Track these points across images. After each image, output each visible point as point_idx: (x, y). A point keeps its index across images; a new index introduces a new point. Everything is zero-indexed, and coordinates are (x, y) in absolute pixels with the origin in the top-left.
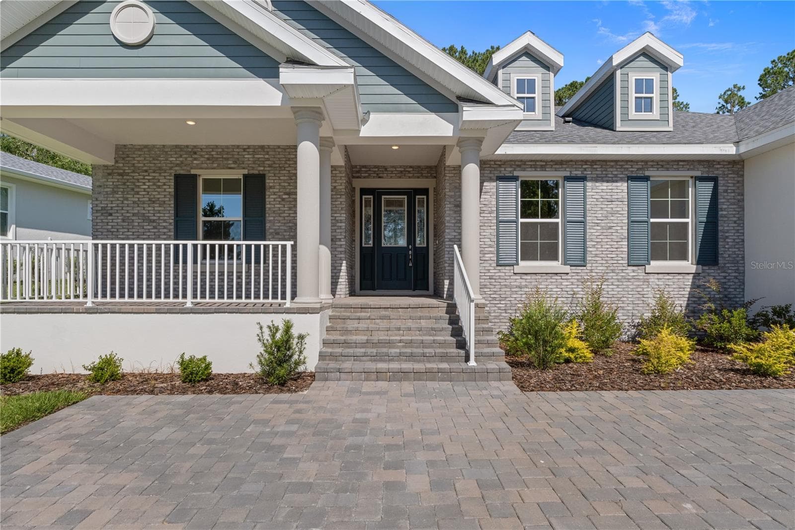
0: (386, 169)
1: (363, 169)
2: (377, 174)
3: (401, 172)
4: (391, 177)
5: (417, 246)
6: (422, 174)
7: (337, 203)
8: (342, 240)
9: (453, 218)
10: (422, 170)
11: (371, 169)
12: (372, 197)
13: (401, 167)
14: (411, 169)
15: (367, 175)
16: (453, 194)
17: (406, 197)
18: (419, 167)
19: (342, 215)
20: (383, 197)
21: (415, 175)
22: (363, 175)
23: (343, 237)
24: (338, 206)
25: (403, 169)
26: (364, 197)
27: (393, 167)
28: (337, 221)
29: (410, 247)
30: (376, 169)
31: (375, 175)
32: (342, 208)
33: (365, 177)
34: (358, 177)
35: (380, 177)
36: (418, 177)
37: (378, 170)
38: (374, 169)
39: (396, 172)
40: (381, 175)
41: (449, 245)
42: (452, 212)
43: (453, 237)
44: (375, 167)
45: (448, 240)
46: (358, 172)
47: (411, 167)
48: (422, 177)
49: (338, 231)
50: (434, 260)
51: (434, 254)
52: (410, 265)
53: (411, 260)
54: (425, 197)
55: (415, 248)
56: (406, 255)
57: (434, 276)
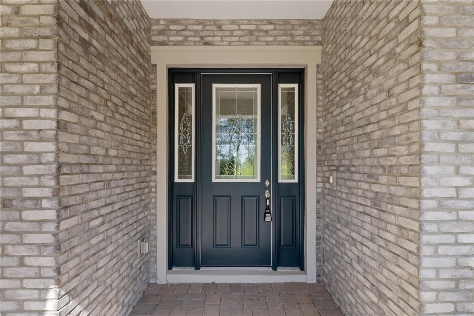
0: (219, 27)
1: (172, 27)
2: (202, 37)
3: (251, 32)
4: (230, 43)
5: (280, 181)
6: (292, 36)
7: (24, 68)
8: (45, 203)
9: (451, 124)
10: (293, 29)
11: (190, 27)
12: (192, 85)
13: (249, 22)
14: (271, 27)
15: (180, 38)
16: (450, 33)
17: (258, 86)
18: (287, 22)
19: (44, 113)
20: (215, 86)
21: (280, 39)
22: (172, 38)
23: (48, 192)
24: (27, 79)
25: (253, 27)
26: (177, 86)
27: (234, 22)
28: (27, 133)
29: (267, 183)
30: (200, 27)
31: (198, 39)
32: (43, 86)
33: (176, 44)
34: (161, 44)
35: (206, 44)
36: (285, 43)
37: (204, 29)
38: (196, 27)
39: (239, 33)
40: (210, 39)
41: (437, 222)
42: (448, 102)
43: (452, 193)
44: (199, 22)
45: (432, 204)
46: (162, 33)
47: (270, 22)
48: (293, 40)
49: (28, 170)
50: (318, 212)
51: (318, 201)
52: (268, 218)
53: (268, 208)
54: (296, 86)
55: (277, 185)
56: (258, 199)
57: (318, 244)
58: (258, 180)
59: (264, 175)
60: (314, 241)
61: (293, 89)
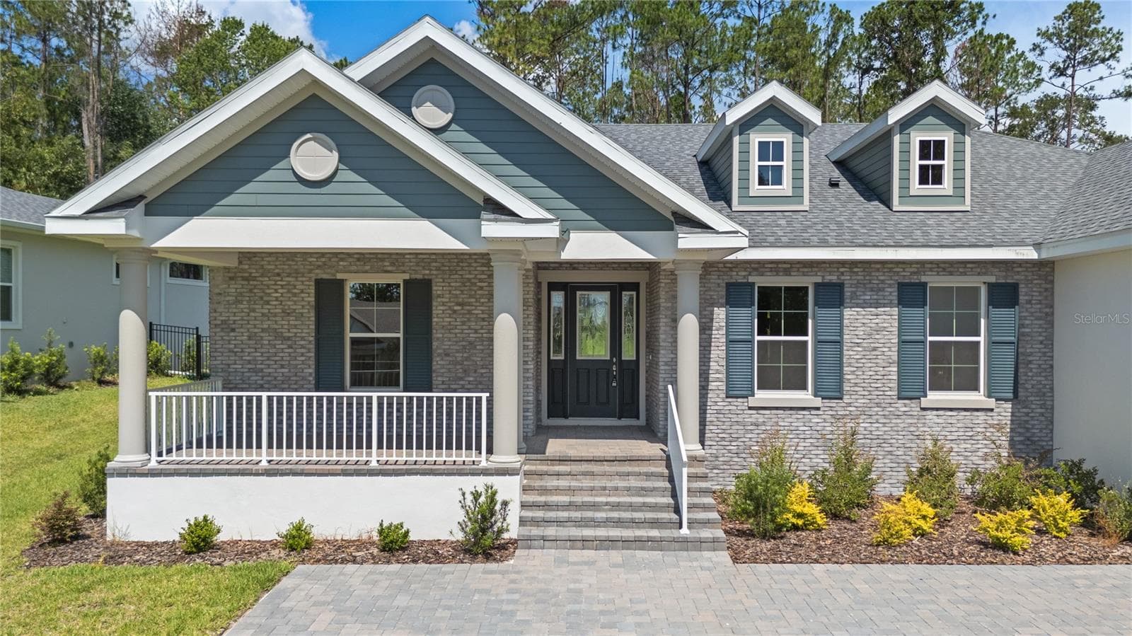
2: (571, 264)
5: (623, 358)
6: (630, 264)
9: (670, 336)
12: (563, 292)
15: (557, 265)
16: (669, 304)
17: (607, 293)
19: (530, 332)
20: (578, 293)
21: (622, 266)
22: (551, 265)
29: (614, 360)
31: (568, 265)
33: (554, 273)
34: (545, 269)
35: (574, 269)
36: (626, 269)
40: (576, 265)
42: (668, 328)
48: (631, 268)
50: (647, 379)
51: (647, 372)
52: (614, 384)
53: (615, 377)
54: (634, 293)
55: (621, 362)
56: (609, 371)
57: (647, 400)
58: (609, 358)
59: (612, 355)
60: (644, 398)
61: (632, 295)
